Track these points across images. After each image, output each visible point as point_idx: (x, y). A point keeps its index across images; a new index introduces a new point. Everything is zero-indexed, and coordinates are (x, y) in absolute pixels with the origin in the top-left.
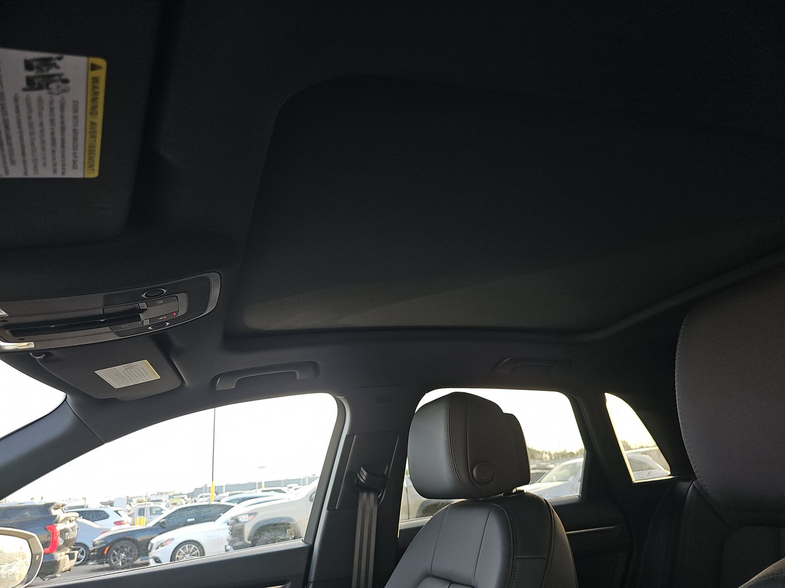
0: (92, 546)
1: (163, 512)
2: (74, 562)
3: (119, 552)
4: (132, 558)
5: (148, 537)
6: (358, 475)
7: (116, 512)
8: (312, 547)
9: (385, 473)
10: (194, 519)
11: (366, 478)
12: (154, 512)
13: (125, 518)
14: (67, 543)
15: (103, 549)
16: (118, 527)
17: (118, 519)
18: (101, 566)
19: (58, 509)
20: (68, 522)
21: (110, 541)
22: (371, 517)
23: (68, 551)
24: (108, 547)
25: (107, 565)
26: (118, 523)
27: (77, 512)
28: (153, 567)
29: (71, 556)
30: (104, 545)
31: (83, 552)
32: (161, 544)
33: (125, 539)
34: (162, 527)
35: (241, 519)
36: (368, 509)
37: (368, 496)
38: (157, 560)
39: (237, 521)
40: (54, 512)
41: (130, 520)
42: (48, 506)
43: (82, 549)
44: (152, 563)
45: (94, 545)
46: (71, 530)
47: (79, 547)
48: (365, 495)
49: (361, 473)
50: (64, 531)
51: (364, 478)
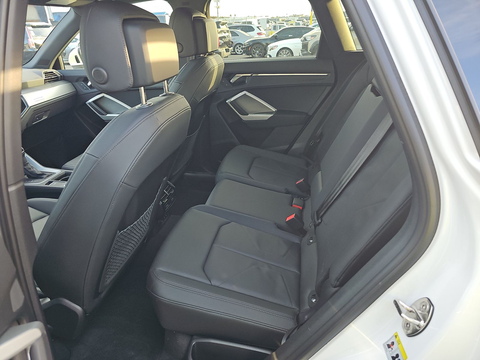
2: (229, 53)
3: (256, 50)
4: (261, 54)
5: (268, 43)
7: (258, 27)
10: (292, 36)
13: (263, 31)
15: (248, 47)
16: (258, 36)
17: (260, 32)
18: (248, 56)
19: (224, 25)
20: (223, 33)
21: (251, 44)
24: (250, 47)
25: (251, 56)
26: (259, 34)
28: (268, 58)
29: (227, 51)
32: (272, 48)
33: (259, 43)
34: (276, 39)
38: (270, 56)
39: (305, 40)
41: (265, 32)
44: (268, 56)
45: (246, 45)
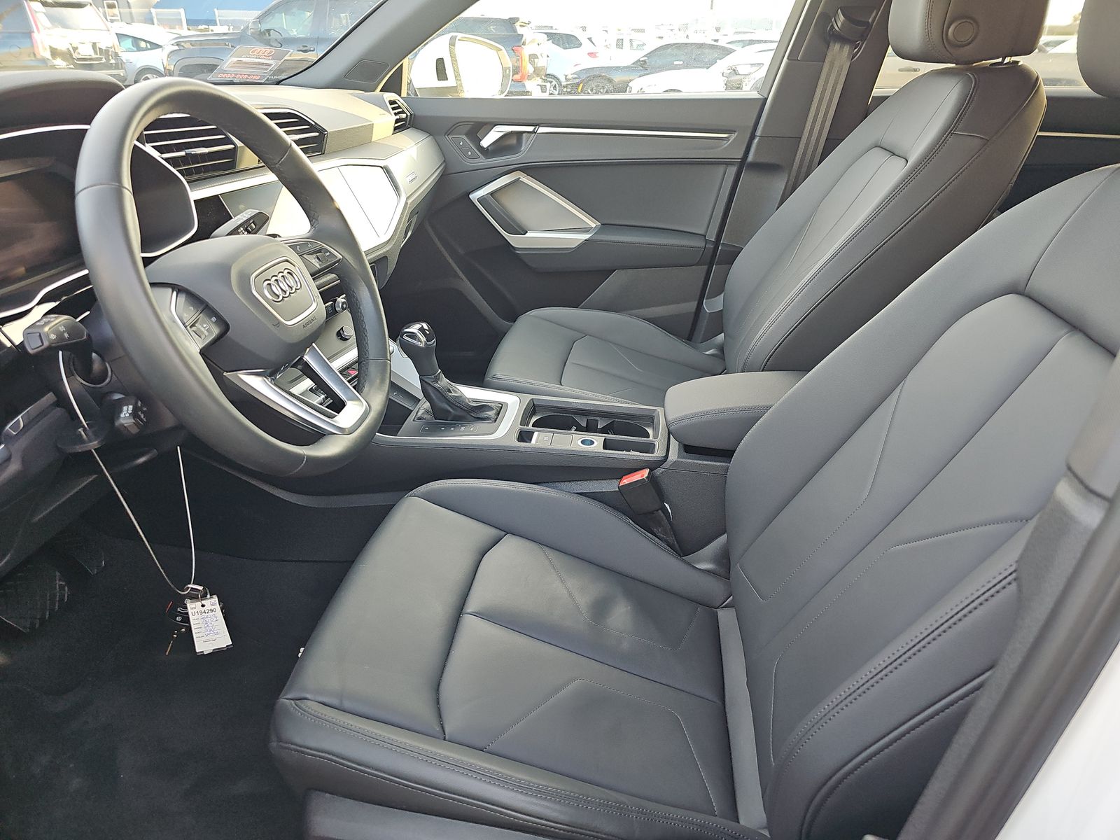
0: (565, 80)
1: (644, 47)
5: (626, 78)
6: (833, 20)
7: (590, 39)
8: (766, 99)
9: (870, 21)
10: (681, 63)
11: (842, 24)
12: (635, 46)
14: (537, 72)
15: (577, 84)
16: (592, 60)
17: (592, 49)
19: (524, 26)
20: (536, 45)
21: (584, 77)
22: (839, 74)
23: (540, 82)
24: (582, 85)
26: (592, 55)
27: (545, 33)
30: (577, 81)
31: (555, 85)
33: (602, 77)
34: (643, 68)
35: (741, 70)
36: (837, 64)
37: (841, 48)
39: (735, 72)
40: (520, 31)
41: (606, 52)
42: (512, 21)
43: (554, 83)
45: (567, 79)
46: (539, 56)
47: (551, 80)
48: (837, 46)
49: (837, 18)
50: (533, 57)
51: (839, 25)
